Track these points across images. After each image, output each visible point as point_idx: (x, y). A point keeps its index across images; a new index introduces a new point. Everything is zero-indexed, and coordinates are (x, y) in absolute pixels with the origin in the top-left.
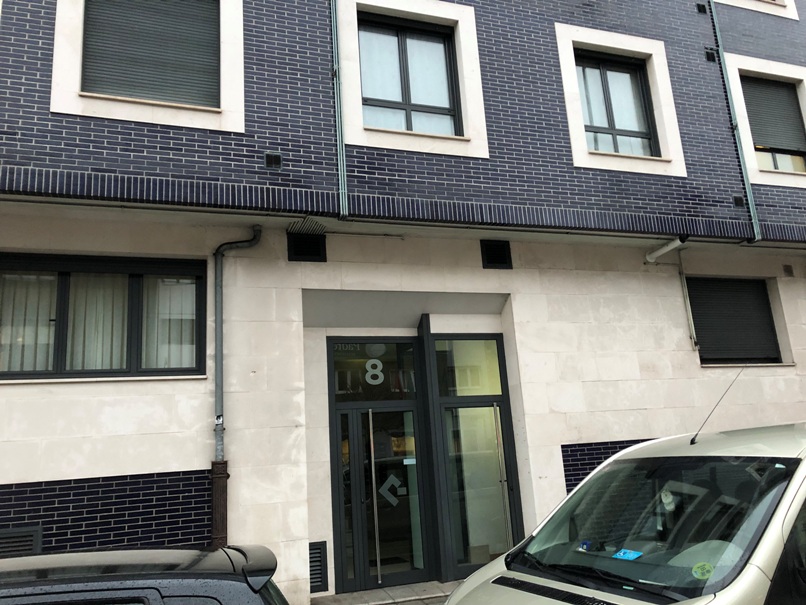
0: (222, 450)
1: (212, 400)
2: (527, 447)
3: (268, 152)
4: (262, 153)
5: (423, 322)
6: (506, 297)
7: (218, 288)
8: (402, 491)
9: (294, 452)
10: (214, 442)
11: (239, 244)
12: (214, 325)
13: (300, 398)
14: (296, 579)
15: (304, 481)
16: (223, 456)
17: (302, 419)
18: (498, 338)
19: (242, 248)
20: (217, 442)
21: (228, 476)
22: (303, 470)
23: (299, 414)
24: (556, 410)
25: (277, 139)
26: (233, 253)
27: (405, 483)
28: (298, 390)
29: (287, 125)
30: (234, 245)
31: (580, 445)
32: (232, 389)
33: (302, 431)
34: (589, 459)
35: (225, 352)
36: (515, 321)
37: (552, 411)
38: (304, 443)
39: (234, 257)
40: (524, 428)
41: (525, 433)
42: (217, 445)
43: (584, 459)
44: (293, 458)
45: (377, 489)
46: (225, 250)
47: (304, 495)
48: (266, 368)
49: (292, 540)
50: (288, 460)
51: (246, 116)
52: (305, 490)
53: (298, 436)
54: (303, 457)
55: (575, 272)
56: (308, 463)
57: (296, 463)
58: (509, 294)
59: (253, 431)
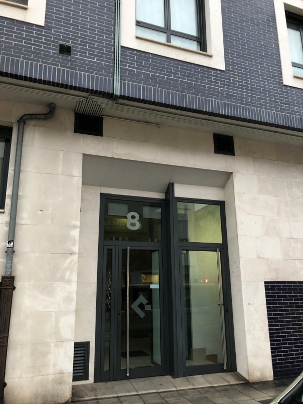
0: (11, 267)
1: (6, 229)
2: (240, 281)
3: (62, 42)
4: (57, 42)
5: (170, 189)
6: (229, 175)
7: (19, 146)
8: (148, 308)
9: (68, 273)
10: (5, 261)
11: (37, 116)
12: (13, 173)
13: (76, 233)
14: (61, 373)
15: (74, 296)
16: (11, 272)
17: (76, 249)
18: (221, 204)
19: (40, 119)
20: (7, 260)
21: (14, 288)
22: (74, 287)
23: (74, 245)
24: (262, 256)
25: (69, 35)
26: (33, 122)
27: (150, 302)
28: (75, 227)
29: (78, 26)
30: (33, 116)
31: (277, 282)
32: (23, 222)
33: (75, 258)
34: (283, 293)
35: (20, 193)
36: (235, 192)
37: (259, 257)
38: (76, 267)
39: (33, 125)
40: (239, 267)
41: (239, 271)
42: (7, 263)
43: (280, 293)
44: (66, 278)
45: (131, 304)
46: (26, 119)
47: (73, 306)
48: (51, 209)
49: (61, 341)
50: (62, 279)
51: (46, 14)
52: (74, 302)
53: (72, 261)
54: (74, 277)
55: (276, 162)
56: (78, 283)
57: (69, 282)
58: (232, 173)
59: (37, 255)
